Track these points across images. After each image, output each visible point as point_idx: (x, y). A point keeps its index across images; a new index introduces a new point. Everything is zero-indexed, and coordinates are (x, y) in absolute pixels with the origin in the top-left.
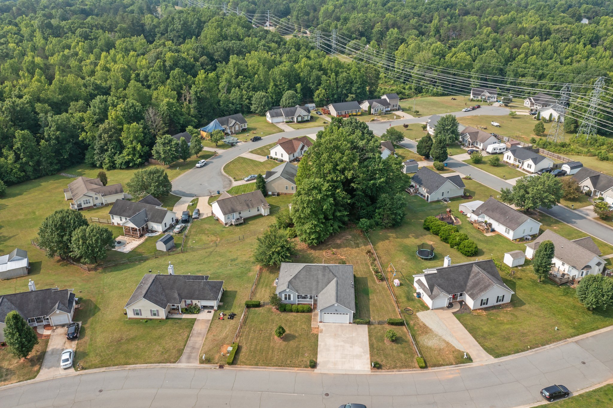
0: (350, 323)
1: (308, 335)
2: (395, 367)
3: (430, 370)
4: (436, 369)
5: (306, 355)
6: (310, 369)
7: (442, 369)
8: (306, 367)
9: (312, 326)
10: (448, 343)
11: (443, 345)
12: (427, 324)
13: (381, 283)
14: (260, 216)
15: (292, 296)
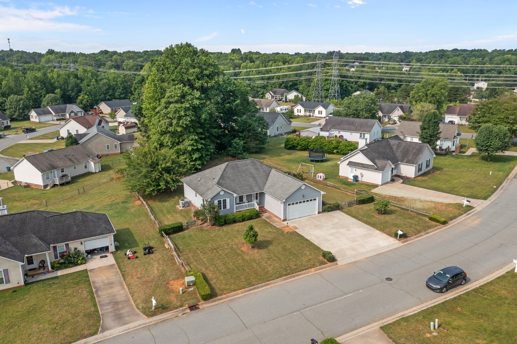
1: (283, 235)
2: (418, 231)
3: (452, 223)
4: (456, 221)
5: (307, 252)
6: (330, 264)
9: (277, 227)
10: (433, 202)
11: (432, 205)
14: (89, 174)
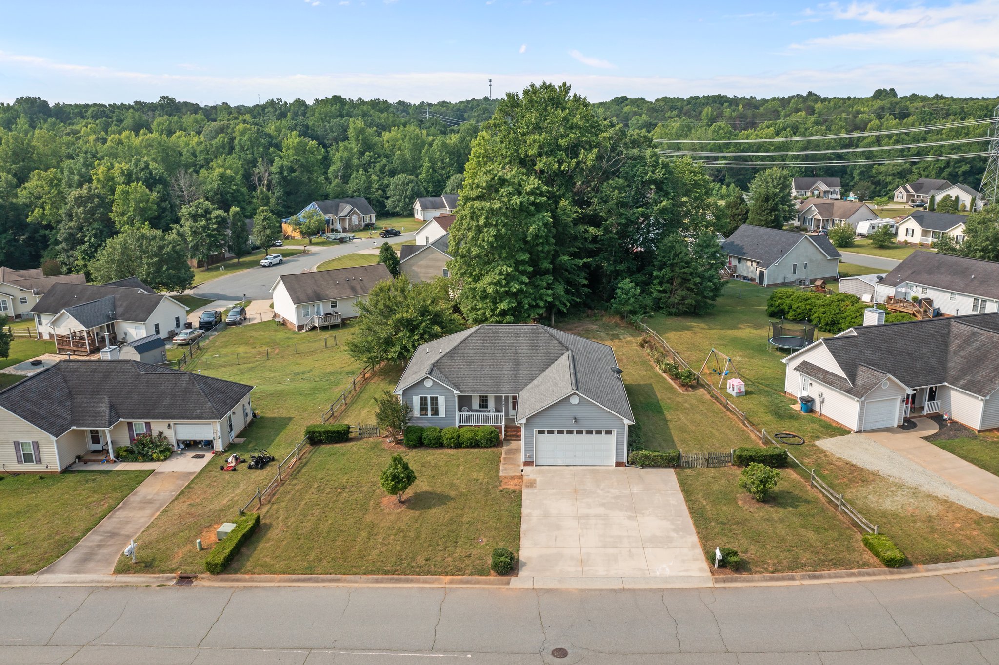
0: (618, 464)
1: (487, 492)
2: (795, 566)
3: (923, 572)
4: (942, 569)
5: (483, 540)
6: (493, 577)
7: (962, 567)
8: (481, 572)
9: (501, 474)
10: (947, 504)
11: (933, 509)
12: (859, 464)
13: (691, 392)
15: (441, 400)
